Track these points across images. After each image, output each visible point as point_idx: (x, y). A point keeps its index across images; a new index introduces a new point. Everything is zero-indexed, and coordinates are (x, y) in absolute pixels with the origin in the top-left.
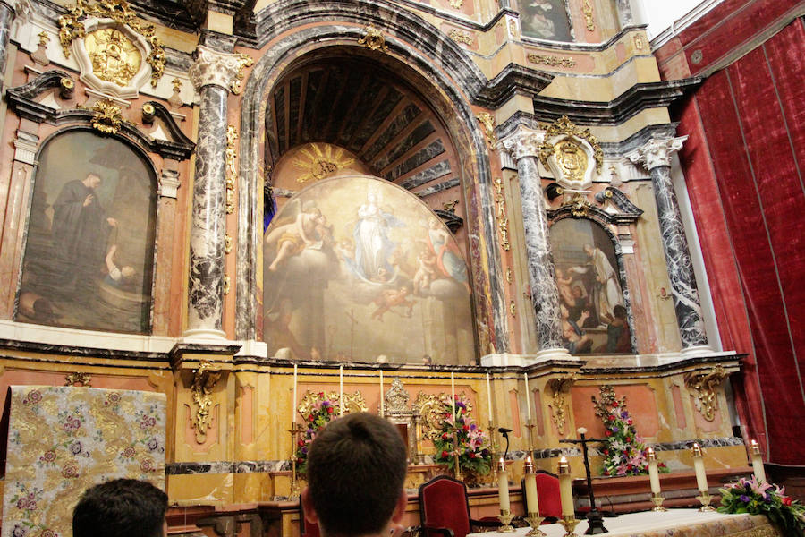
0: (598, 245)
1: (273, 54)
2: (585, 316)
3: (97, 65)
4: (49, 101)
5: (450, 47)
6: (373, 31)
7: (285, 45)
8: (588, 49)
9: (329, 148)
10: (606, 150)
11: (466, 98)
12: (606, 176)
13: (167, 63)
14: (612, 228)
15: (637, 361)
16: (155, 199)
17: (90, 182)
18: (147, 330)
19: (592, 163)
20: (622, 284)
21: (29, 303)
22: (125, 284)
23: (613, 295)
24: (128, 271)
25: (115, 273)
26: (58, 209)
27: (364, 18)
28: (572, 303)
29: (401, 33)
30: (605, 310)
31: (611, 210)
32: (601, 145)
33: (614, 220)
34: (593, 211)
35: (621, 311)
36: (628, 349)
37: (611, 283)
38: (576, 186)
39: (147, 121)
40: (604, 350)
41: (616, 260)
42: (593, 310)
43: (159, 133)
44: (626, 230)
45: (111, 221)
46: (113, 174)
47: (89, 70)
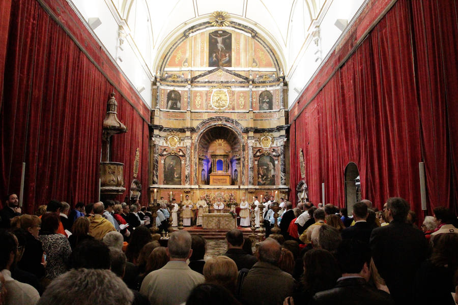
0: (271, 161)
1: (199, 134)
2: (265, 177)
3: (171, 144)
4: (165, 153)
5: (236, 122)
6: (220, 122)
7: (202, 131)
8: (276, 111)
9: (220, 140)
10: (275, 139)
11: (241, 132)
12: (274, 145)
13: (182, 140)
14: (274, 158)
15: (274, 187)
16: (181, 164)
17: (171, 163)
18: (181, 184)
19: (271, 143)
20: (275, 170)
21: (165, 182)
22: (177, 178)
23: (272, 172)
24: (178, 176)
25: (176, 176)
26: (168, 168)
27: (218, 120)
28: (262, 175)
29: (226, 121)
30: (270, 176)
31: (274, 153)
32: (274, 138)
33: (274, 156)
34: (269, 154)
35: (273, 176)
36: (274, 184)
37: (272, 170)
38: (266, 149)
39: (179, 152)
40: (268, 184)
41: (274, 165)
42: (267, 176)
43: (181, 153)
44: (277, 158)
45: (175, 168)
46: (174, 161)
47: (170, 146)
